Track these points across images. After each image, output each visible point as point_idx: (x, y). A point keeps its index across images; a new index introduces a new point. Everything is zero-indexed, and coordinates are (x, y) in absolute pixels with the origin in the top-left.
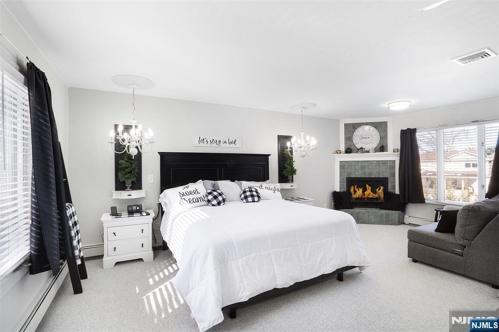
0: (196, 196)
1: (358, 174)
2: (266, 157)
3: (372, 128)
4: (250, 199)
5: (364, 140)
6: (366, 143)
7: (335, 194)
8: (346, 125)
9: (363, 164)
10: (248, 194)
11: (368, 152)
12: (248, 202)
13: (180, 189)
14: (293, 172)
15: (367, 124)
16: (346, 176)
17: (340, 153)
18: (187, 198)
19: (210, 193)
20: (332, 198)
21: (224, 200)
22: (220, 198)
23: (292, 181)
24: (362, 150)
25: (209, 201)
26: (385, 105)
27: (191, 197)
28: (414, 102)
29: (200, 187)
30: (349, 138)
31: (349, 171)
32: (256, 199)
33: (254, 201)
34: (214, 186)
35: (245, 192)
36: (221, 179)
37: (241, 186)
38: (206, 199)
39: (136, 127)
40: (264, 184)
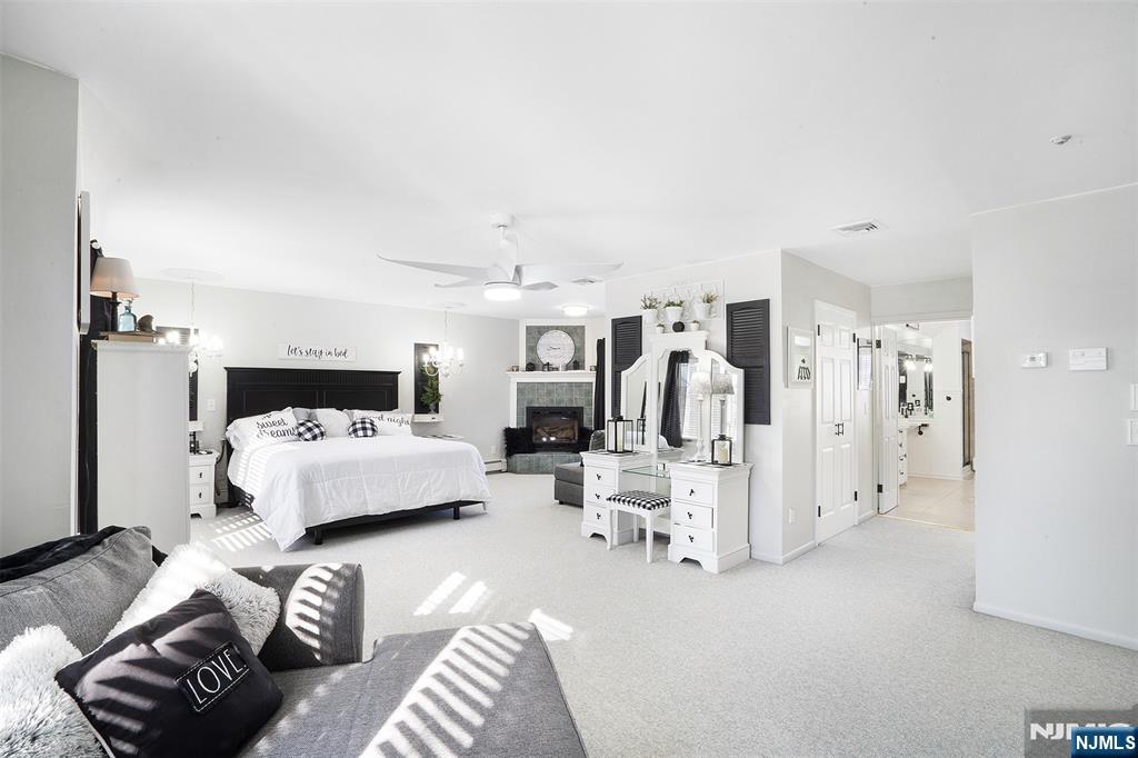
0: (281, 428)
1: (542, 402)
2: (394, 376)
3: (564, 335)
4: (360, 433)
5: (552, 352)
6: (556, 357)
7: (508, 432)
8: (528, 328)
9: (551, 387)
10: (359, 426)
11: (557, 369)
12: (357, 436)
13: (259, 418)
14: (437, 397)
15: (557, 328)
16: (526, 405)
17: (517, 370)
18: (268, 430)
19: (302, 424)
20: (504, 438)
21: (322, 434)
22: (316, 431)
23: (437, 411)
24: (548, 367)
25: (300, 434)
26: (560, 307)
27: (274, 429)
28: (591, 307)
29: (289, 416)
30: (532, 349)
31: (530, 396)
32: (370, 433)
33: (366, 436)
34: (310, 415)
35: (354, 424)
36: (320, 407)
37: (351, 417)
38: (296, 433)
39: (196, 331)
40: (386, 414)
